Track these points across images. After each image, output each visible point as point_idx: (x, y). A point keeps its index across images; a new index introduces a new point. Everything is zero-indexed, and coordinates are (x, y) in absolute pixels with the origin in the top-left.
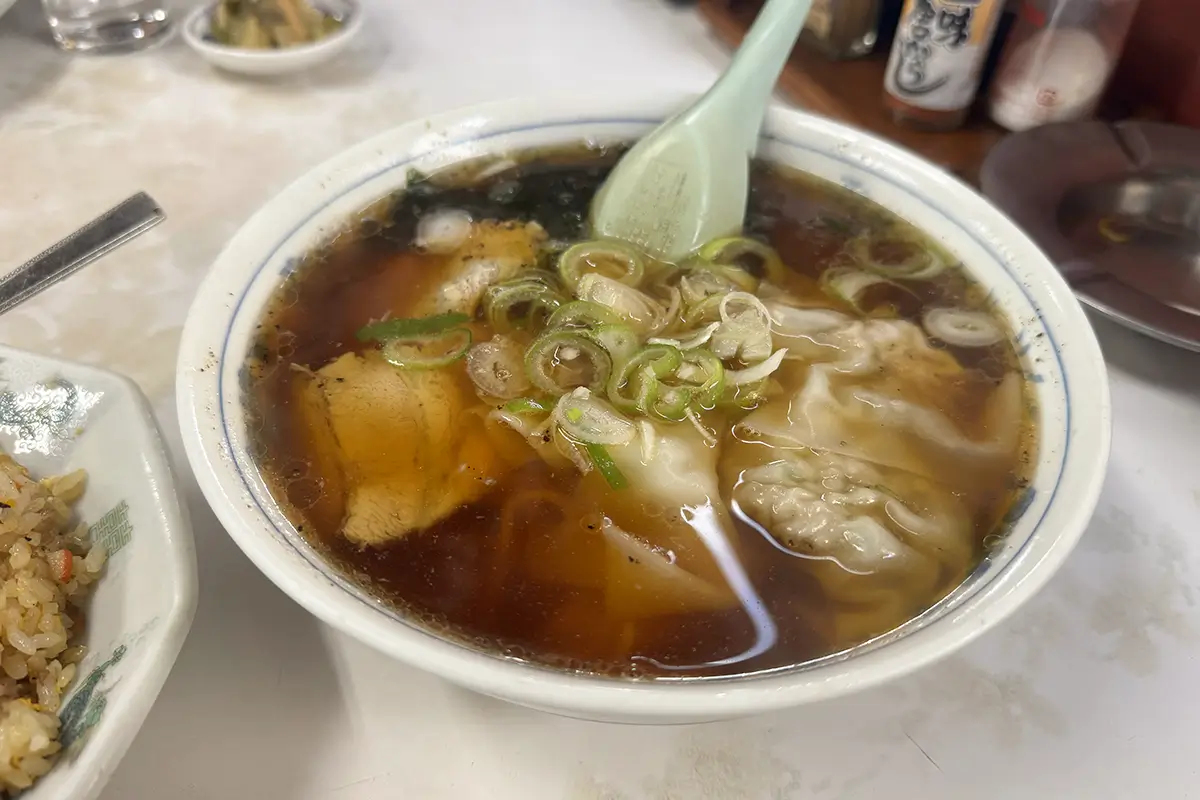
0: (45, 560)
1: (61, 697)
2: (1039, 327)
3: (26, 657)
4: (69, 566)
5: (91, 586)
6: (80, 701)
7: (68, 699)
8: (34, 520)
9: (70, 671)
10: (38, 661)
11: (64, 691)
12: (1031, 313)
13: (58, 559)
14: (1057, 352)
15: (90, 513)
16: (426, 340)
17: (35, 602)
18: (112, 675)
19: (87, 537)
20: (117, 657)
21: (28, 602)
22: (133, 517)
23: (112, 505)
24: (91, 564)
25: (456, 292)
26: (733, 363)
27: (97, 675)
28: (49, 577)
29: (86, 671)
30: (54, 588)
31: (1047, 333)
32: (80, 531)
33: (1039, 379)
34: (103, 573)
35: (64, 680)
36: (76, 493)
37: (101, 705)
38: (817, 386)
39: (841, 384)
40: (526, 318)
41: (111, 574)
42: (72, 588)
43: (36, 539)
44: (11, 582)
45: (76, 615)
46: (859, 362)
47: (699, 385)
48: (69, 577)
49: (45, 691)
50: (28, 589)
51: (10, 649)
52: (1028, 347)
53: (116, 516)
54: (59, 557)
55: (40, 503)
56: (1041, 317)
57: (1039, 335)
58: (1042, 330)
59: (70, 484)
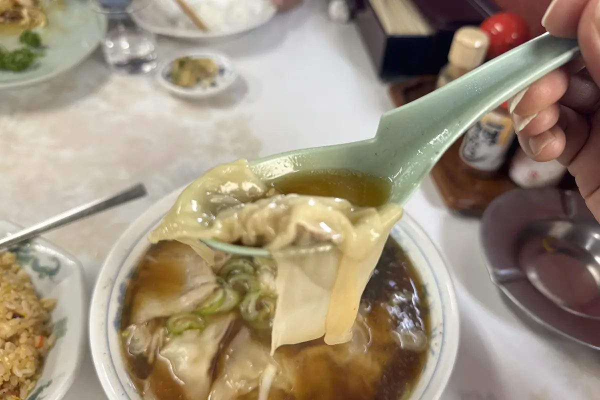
0: (33, 338)
1: (28, 394)
3: (18, 378)
4: (42, 340)
5: (49, 348)
6: (33, 398)
7: (30, 396)
8: (32, 322)
9: (33, 384)
10: (22, 380)
11: (29, 392)
14: (442, 344)
15: (55, 318)
17: (25, 356)
18: (45, 390)
19: (51, 328)
20: (49, 384)
21: (23, 356)
22: (69, 325)
23: (63, 317)
24: (49, 341)
27: (41, 390)
28: (33, 345)
29: (38, 386)
30: (34, 350)
32: (50, 325)
34: (53, 345)
35: (30, 388)
36: (49, 310)
41: (56, 346)
42: (41, 350)
43: (31, 330)
44: (18, 348)
45: (40, 361)
48: (41, 345)
49: (23, 392)
50: (24, 351)
51: (13, 374)
52: (435, 336)
53: (63, 323)
54: (38, 339)
55: (37, 314)
56: (444, 324)
57: (441, 333)
58: (442, 331)
59: (50, 304)
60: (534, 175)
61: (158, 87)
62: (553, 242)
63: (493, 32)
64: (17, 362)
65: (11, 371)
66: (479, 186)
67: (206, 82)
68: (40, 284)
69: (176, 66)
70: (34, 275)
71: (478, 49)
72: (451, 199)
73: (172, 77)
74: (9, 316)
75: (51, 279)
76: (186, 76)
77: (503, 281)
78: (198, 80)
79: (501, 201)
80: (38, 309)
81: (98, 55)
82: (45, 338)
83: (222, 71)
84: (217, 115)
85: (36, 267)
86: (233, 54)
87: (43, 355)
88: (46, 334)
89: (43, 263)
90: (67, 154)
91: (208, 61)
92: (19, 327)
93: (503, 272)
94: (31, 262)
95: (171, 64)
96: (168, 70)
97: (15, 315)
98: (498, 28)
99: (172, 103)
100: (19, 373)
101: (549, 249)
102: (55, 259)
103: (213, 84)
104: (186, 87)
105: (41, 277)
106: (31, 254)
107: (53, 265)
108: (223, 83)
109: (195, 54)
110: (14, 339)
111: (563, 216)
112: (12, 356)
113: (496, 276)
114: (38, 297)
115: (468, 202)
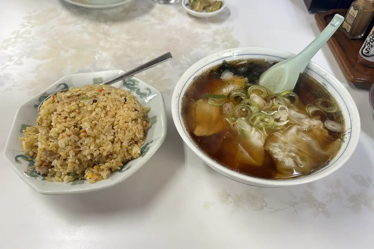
0: (143, 122)
1: (141, 146)
2: (350, 131)
3: (138, 138)
4: (146, 124)
5: (148, 129)
6: (145, 147)
7: (142, 146)
8: (142, 115)
9: (143, 142)
12: (350, 127)
14: (350, 137)
15: (150, 115)
16: (217, 100)
17: (140, 129)
18: (150, 145)
19: (149, 120)
20: (152, 142)
23: (154, 115)
24: (149, 125)
25: (225, 91)
26: (278, 120)
27: (148, 144)
28: (143, 126)
29: (146, 143)
31: (350, 133)
32: (148, 118)
33: (344, 142)
34: (151, 127)
36: (148, 111)
37: (148, 149)
38: (293, 130)
39: (298, 131)
40: (238, 99)
42: (145, 128)
43: (142, 118)
44: (138, 125)
45: (145, 133)
46: (305, 127)
47: (268, 123)
48: (145, 126)
49: (139, 144)
50: (140, 127)
51: (135, 136)
52: (346, 134)
53: (155, 118)
54: (145, 122)
55: (143, 112)
56: (351, 129)
59: (148, 109)
61: (181, 11)
64: (137, 130)
65: (135, 134)
66: (369, 72)
68: (141, 100)
70: (138, 96)
74: (134, 109)
76: (198, 5)
80: (143, 110)
84: (214, 27)
85: (138, 93)
88: (147, 122)
89: (142, 91)
90: (136, 44)
92: (137, 115)
94: (136, 90)
97: (136, 110)
100: (138, 136)
102: (148, 89)
104: (197, 11)
105: (140, 97)
106: (136, 86)
107: (147, 92)
110: (136, 120)
112: (136, 127)
114: (141, 105)
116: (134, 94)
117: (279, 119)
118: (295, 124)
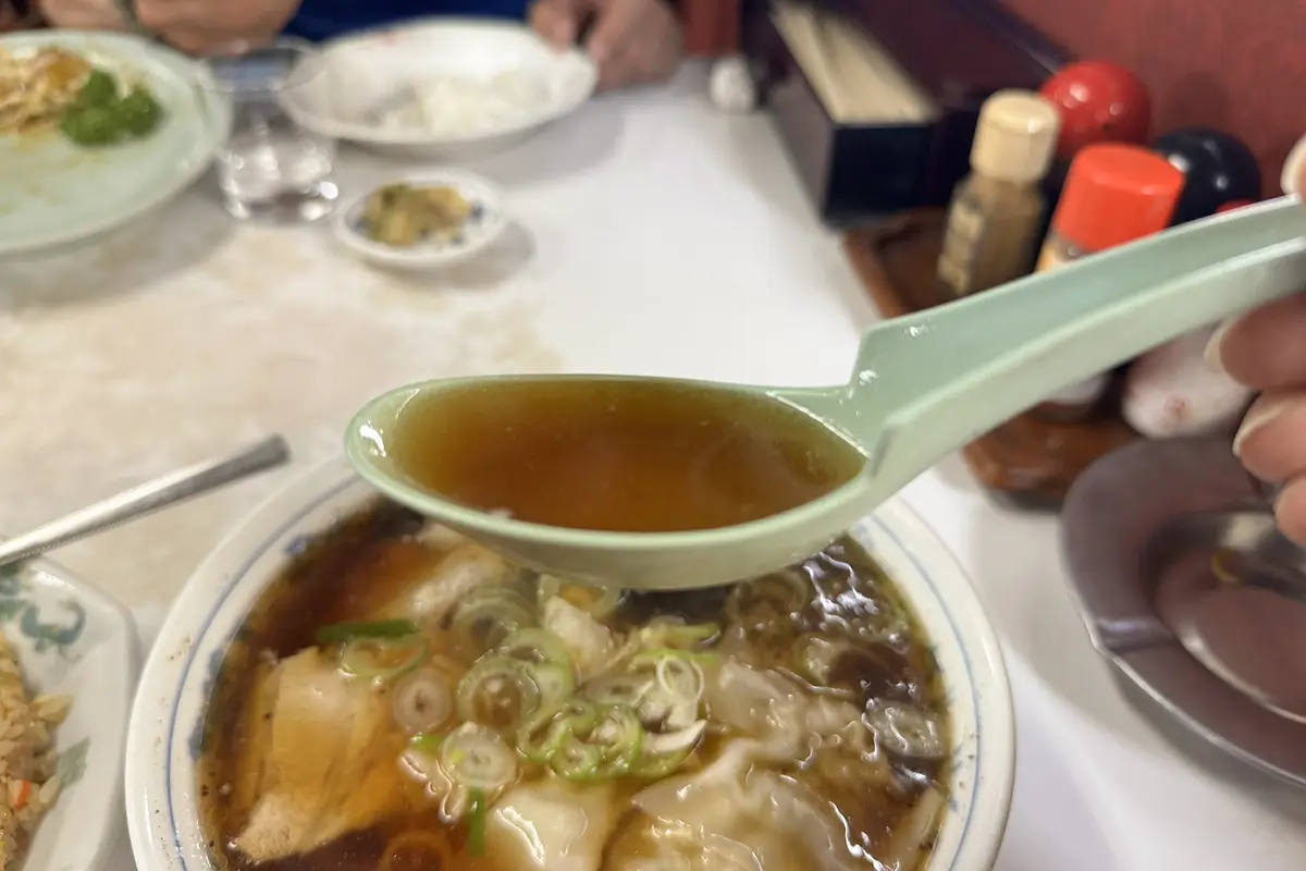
0: (5, 786)
2: (970, 748)
4: (25, 793)
5: (43, 811)
8: (7, 747)
13: (16, 787)
14: (977, 784)
15: (64, 741)
19: (52, 766)
22: (92, 757)
23: (80, 737)
24: (44, 794)
26: (656, 727)
28: (4, 803)
30: (6, 813)
31: (977, 758)
32: (50, 756)
33: (955, 807)
34: (55, 804)
36: (51, 724)
41: (59, 806)
42: (23, 815)
45: (22, 839)
46: (781, 745)
48: (23, 804)
52: (960, 765)
53: (79, 750)
55: (19, 729)
56: (978, 737)
57: (971, 757)
58: (974, 753)
59: (56, 708)
60: (1179, 410)
61: (337, 249)
62: (1233, 559)
63: (1067, 104)
66: (1054, 441)
67: (442, 236)
68: (38, 664)
69: (377, 204)
70: (25, 644)
71: (1036, 137)
72: (991, 468)
73: (368, 226)
75: (60, 652)
76: (397, 222)
77: (1120, 647)
78: (424, 233)
79: (1107, 470)
80: (22, 719)
81: (208, 184)
82: (34, 787)
83: (477, 213)
85: (30, 627)
86: (503, 179)
87: (28, 827)
88: (39, 779)
89: (47, 616)
90: (130, 390)
91: (447, 193)
93: (1122, 626)
94: (20, 615)
95: (367, 200)
96: (359, 210)
98: (1079, 93)
99: (368, 281)
101: (1226, 578)
102: (74, 606)
103: (457, 240)
104: (397, 244)
105: (39, 648)
106: (22, 596)
107: (68, 620)
108: (477, 238)
109: (417, 178)
111: (1252, 500)
113: (1103, 633)
114: (29, 694)
115: (1029, 473)
116: (12, 631)
117: (666, 716)
118: (736, 733)
